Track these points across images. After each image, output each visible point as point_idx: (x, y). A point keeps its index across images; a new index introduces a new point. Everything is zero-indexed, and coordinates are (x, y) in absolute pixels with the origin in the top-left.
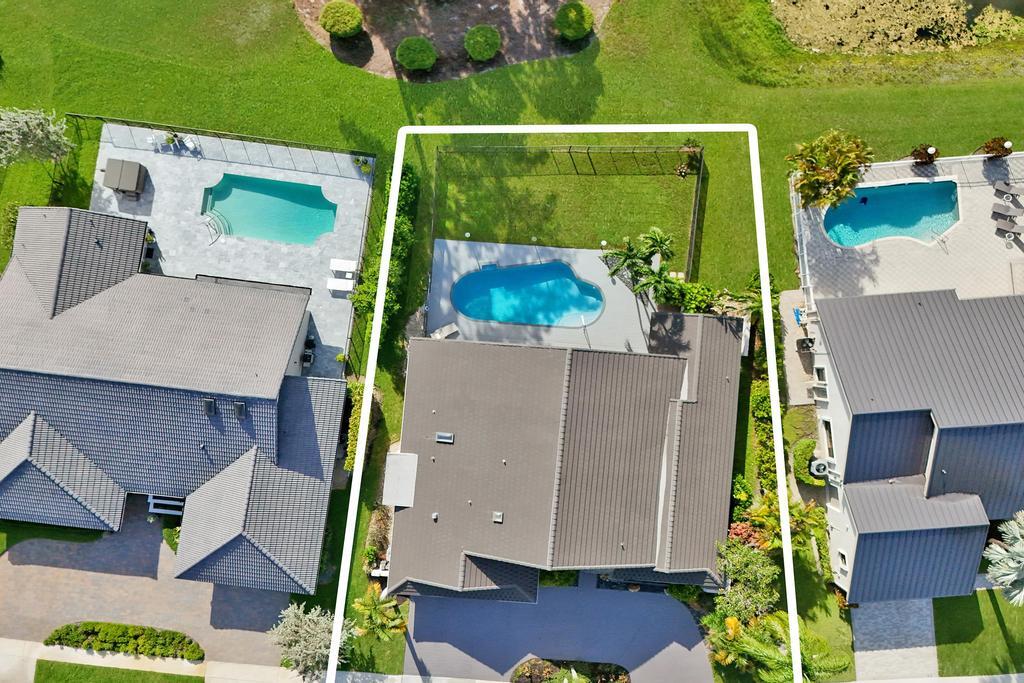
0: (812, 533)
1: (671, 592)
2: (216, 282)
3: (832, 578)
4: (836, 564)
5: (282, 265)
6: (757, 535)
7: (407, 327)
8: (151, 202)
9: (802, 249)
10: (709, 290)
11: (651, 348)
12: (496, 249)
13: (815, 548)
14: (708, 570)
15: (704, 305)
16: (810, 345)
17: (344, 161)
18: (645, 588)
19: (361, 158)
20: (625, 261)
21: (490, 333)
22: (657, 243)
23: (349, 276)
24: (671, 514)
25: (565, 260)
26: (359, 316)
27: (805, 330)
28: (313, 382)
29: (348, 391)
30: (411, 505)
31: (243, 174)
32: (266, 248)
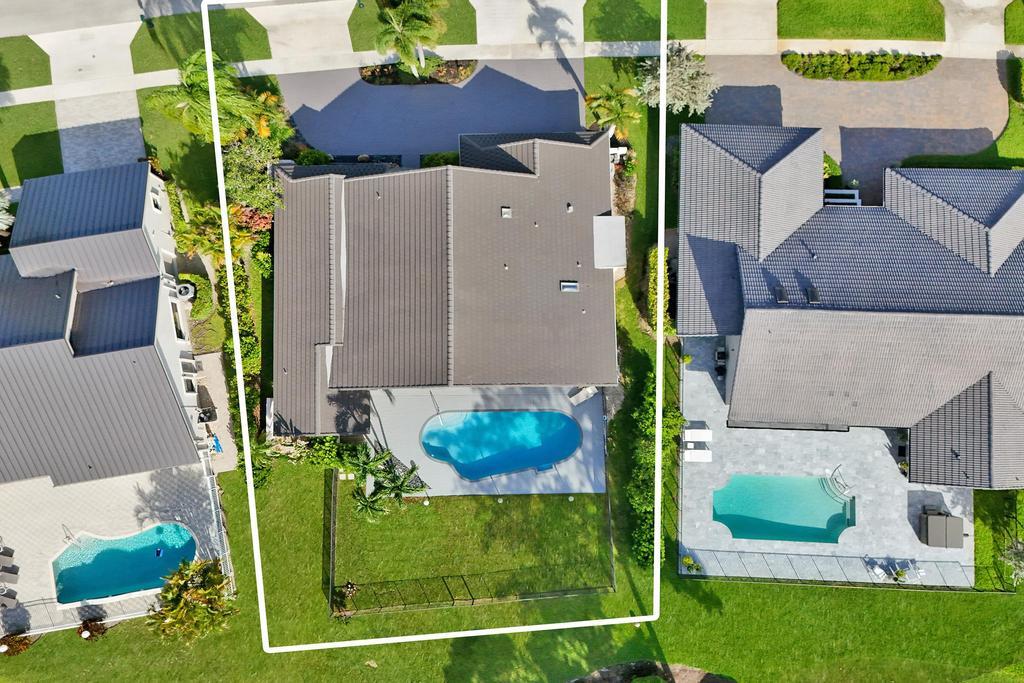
0: (188, 226)
1: (326, 158)
2: (827, 425)
3: (167, 186)
4: (163, 198)
5: (762, 451)
6: (244, 219)
7: (623, 397)
8: (910, 505)
9: (217, 516)
10: (312, 462)
11: (369, 397)
12: (541, 488)
13: (185, 213)
14: (291, 181)
15: (316, 446)
16: (202, 416)
17: (712, 569)
18: (353, 159)
19: (694, 572)
20: (403, 483)
21: (536, 399)
22: (371, 506)
23: (691, 446)
24: (333, 232)
25: (466, 482)
26: (675, 403)
27: (209, 431)
28: (711, 330)
29: (674, 325)
30: (596, 218)
31: (818, 544)
32: (781, 467)
